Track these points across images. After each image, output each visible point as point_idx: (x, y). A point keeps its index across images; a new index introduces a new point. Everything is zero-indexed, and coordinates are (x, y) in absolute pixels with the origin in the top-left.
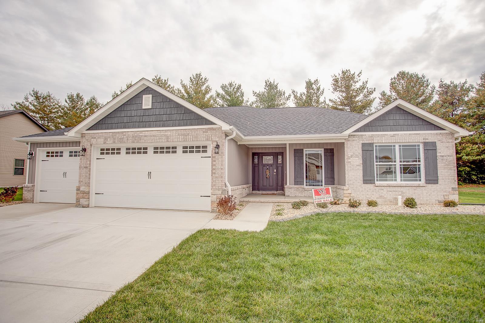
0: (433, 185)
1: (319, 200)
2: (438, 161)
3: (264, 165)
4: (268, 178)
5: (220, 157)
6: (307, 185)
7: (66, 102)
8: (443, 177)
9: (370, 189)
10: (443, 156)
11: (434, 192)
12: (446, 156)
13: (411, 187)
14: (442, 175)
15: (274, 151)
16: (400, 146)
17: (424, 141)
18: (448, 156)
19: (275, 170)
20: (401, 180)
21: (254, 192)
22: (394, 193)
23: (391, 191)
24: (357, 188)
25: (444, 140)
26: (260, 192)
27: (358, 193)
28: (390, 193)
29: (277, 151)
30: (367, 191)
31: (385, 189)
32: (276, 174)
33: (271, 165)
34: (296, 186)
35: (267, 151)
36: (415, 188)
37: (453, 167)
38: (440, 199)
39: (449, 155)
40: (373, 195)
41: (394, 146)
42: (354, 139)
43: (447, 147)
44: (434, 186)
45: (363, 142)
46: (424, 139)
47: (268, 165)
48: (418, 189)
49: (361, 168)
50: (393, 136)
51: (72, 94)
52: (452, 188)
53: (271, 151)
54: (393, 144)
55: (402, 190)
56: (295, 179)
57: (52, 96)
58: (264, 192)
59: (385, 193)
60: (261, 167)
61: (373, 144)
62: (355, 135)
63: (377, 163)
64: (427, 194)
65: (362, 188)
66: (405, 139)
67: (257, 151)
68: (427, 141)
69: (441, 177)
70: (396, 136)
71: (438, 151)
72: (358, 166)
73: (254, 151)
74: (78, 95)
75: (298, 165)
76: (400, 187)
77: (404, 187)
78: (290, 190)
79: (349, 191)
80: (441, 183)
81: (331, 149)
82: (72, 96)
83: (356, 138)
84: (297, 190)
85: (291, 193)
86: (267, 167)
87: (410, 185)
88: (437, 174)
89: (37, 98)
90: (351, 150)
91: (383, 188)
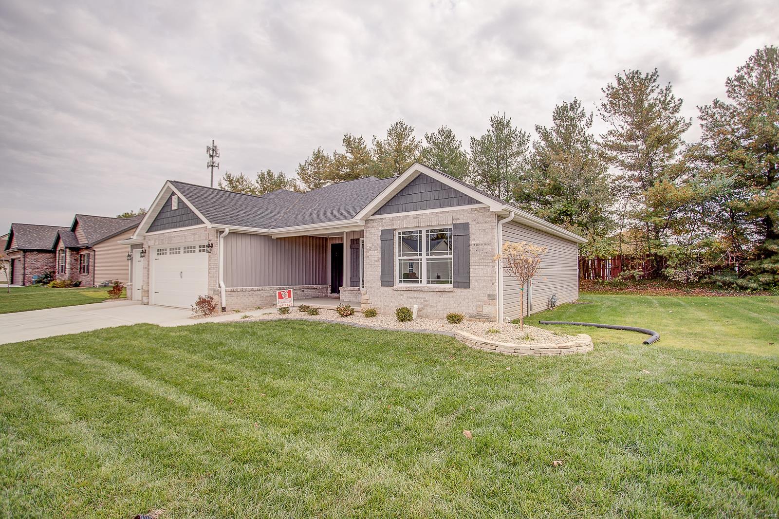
0: (463, 290)
1: (281, 304)
2: (471, 253)
7: (258, 182)
8: (477, 278)
9: (388, 294)
10: (478, 245)
11: (464, 300)
12: (482, 245)
13: (436, 293)
14: (475, 275)
16: (427, 231)
17: (454, 222)
18: (485, 244)
20: (428, 282)
21: (332, 294)
22: (415, 300)
23: (411, 298)
24: (374, 291)
25: (481, 219)
27: (376, 299)
28: (411, 300)
30: (386, 296)
31: (405, 294)
34: (351, 288)
36: (440, 293)
37: (491, 261)
38: (471, 312)
39: (486, 242)
40: (392, 302)
41: (421, 232)
42: (373, 224)
43: (484, 230)
44: (465, 291)
45: (383, 229)
46: (453, 219)
48: (445, 295)
49: (379, 264)
50: (416, 218)
51: (263, 172)
52: (489, 295)
54: (419, 229)
55: (424, 296)
56: (351, 278)
57: (245, 177)
59: (405, 300)
61: (395, 230)
62: (374, 220)
63: (400, 258)
64: (455, 303)
65: (380, 292)
66: (430, 221)
68: (458, 222)
69: (474, 278)
70: (420, 217)
71: (472, 237)
72: (376, 261)
74: (269, 172)
75: (354, 260)
76: (422, 292)
77: (427, 292)
78: (345, 292)
79: (366, 296)
80: (474, 286)
82: (263, 174)
83: (376, 224)
85: (346, 296)
87: (433, 290)
88: (469, 273)
89: (231, 182)
90: (370, 240)
91: (403, 292)
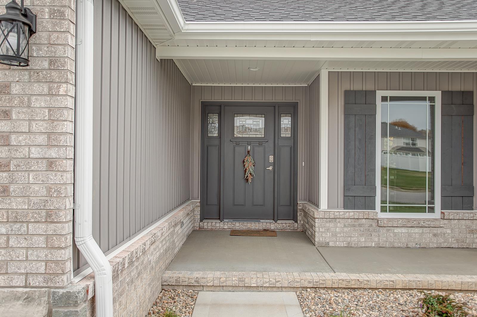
3: (238, 142)
4: (250, 181)
5: (37, 88)
6: (383, 210)
15: (269, 98)
19: (271, 158)
21: (208, 224)
26: (227, 225)
29: (279, 98)
32: (274, 169)
33: (260, 142)
34: (352, 214)
35: (248, 98)
47: (249, 141)
53: (258, 98)
56: (346, 188)
58: (237, 224)
60: (227, 148)
67: (217, 98)
73: (208, 98)
75: (357, 143)
78: (332, 225)
81: (463, 92)
84: (354, 226)
85: (335, 235)
86: (246, 148)
